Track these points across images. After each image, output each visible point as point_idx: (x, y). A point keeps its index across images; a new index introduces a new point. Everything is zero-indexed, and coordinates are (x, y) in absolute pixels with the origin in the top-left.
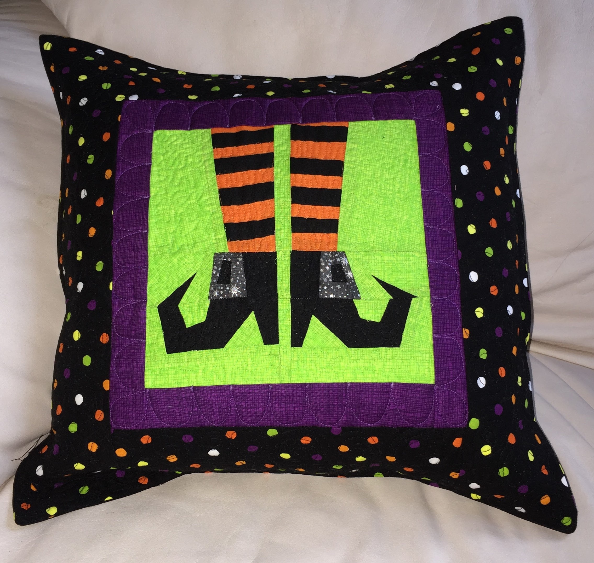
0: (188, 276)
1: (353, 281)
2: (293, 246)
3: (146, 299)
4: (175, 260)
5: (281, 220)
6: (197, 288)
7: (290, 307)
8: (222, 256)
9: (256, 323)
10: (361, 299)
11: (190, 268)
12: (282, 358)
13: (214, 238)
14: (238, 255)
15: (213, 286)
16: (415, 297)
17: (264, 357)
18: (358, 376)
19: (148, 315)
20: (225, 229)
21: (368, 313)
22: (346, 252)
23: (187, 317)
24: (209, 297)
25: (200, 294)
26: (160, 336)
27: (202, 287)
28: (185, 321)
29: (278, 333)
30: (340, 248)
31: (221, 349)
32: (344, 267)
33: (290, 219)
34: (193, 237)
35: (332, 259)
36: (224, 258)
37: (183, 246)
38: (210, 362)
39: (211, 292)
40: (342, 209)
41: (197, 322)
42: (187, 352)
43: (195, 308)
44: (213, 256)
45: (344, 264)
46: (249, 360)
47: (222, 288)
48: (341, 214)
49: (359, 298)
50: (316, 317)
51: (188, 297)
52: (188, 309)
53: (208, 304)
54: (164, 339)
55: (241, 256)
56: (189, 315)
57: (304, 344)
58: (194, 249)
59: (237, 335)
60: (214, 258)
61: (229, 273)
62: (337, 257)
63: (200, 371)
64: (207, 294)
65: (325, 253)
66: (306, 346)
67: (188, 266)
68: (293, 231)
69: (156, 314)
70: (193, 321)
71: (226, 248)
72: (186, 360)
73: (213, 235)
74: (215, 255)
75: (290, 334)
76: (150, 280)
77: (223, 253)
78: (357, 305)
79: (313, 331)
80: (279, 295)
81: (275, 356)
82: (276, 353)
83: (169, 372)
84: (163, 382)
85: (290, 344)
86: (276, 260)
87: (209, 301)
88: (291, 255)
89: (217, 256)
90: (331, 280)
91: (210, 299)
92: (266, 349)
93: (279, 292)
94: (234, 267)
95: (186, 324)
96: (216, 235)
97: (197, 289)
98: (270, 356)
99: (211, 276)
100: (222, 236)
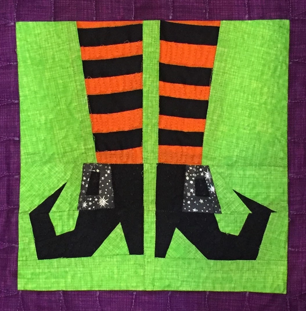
0: (58, 186)
1: (215, 196)
2: (159, 158)
3: (18, 206)
4: (46, 169)
5: (149, 131)
6: (67, 197)
7: (155, 219)
8: (91, 167)
9: (123, 234)
10: (221, 213)
11: (60, 177)
12: (146, 268)
13: (83, 147)
14: (106, 167)
15: (82, 196)
16: (273, 212)
17: (130, 265)
18: (216, 285)
19: (20, 221)
20: (94, 138)
21: (228, 226)
22: (210, 166)
23: (57, 225)
24: (78, 208)
25: (70, 204)
26: (31, 242)
27: (72, 197)
28: (55, 229)
29: (143, 244)
30: (205, 163)
31: (89, 258)
32: (207, 182)
33: (157, 131)
34: (63, 146)
35: (196, 173)
36: (93, 169)
37: (53, 154)
38: (79, 269)
39: (80, 203)
40: (208, 121)
41: (66, 230)
42: (57, 259)
43: (65, 217)
44: (82, 167)
45: (207, 179)
46: (115, 268)
47: (90, 199)
48: (206, 127)
49: (220, 213)
50: (179, 230)
51: (58, 206)
52: (58, 218)
53: (77, 214)
54: (35, 245)
55: (110, 168)
56: (59, 223)
57: (167, 255)
58: (64, 158)
59: (105, 245)
60: (83, 169)
61: (98, 184)
62: (201, 172)
63: (69, 277)
64: (76, 204)
65: (190, 166)
66: (169, 257)
67: (58, 175)
68: (160, 143)
69: (28, 221)
70: (62, 229)
71: (94, 158)
72: (56, 266)
73: (82, 145)
74: (85, 166)
75: (155, 245)
76: (22, 187)
77: (92, 164)
78: (217, 219)
79: (176, 243)
80: (145, 208)
81: (140, 265)
82: (141, 263)
83: (41, 277)
84: (35, 285)
85: (154, 255)
86: (143, 172)
87: (78, 211)
88: (157, 167)
89: (86, 166)
90: (194, 194)
91: (79, 209)
92: (131, 259)
93: (145, 204)
94: (103, 178)
95: (56, 232)
96: (85, 145)
97: (67, 199)
98: (135, 265)
99: (80, 186)
100: (91, 146)
